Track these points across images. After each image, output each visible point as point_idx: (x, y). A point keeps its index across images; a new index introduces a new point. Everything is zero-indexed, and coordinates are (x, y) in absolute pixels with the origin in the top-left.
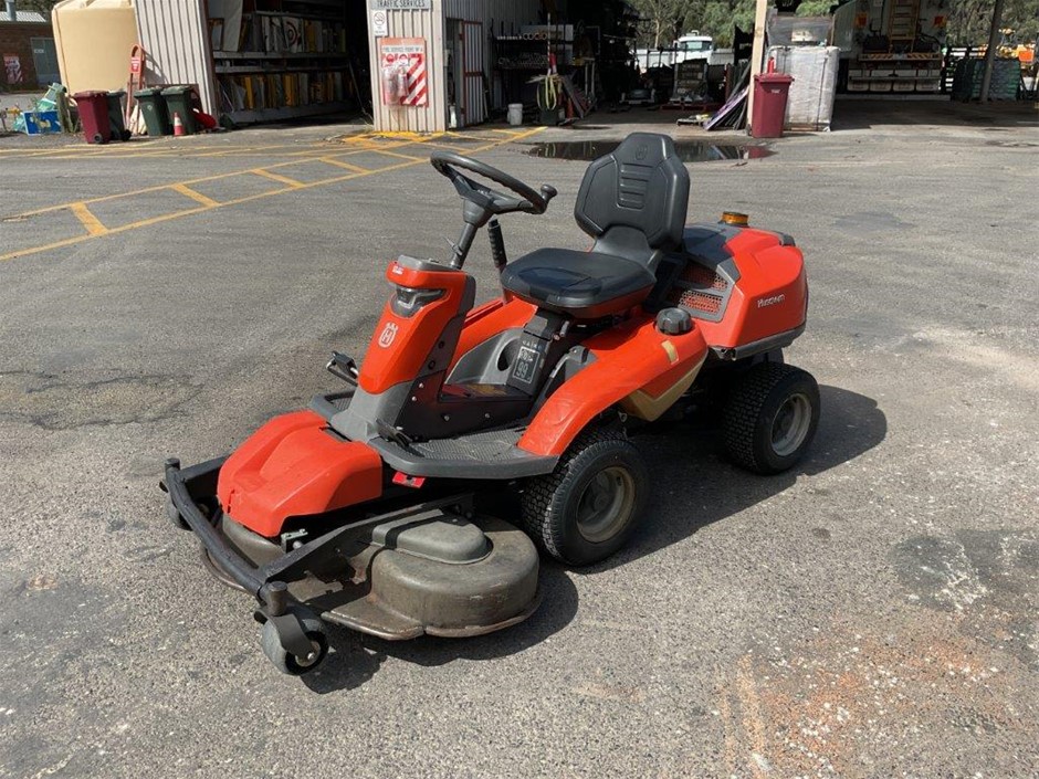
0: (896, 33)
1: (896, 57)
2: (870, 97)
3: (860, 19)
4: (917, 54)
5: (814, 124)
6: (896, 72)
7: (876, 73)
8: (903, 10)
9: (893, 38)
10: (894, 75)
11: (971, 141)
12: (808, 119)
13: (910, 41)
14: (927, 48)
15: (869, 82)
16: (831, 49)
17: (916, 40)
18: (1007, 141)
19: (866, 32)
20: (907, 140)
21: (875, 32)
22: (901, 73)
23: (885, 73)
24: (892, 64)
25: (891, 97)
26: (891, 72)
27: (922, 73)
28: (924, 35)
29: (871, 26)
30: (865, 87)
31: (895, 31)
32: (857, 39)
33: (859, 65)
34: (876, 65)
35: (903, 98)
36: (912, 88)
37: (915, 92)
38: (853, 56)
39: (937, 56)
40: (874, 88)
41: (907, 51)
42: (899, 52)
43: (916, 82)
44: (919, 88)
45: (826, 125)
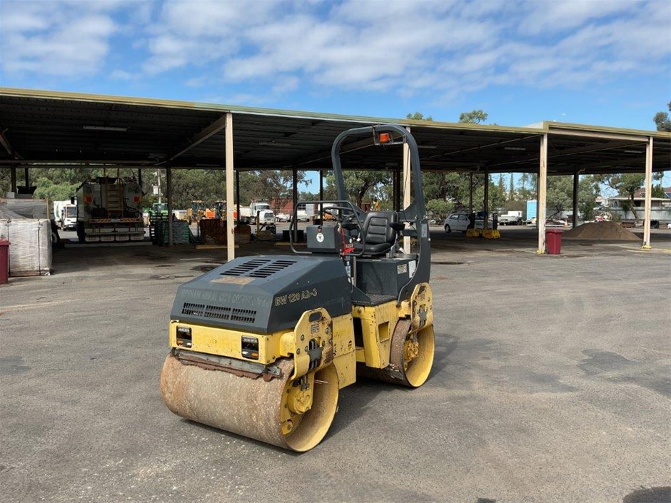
0: (111, 207)
1: (113, 221)
2: (102, 245)
3: (87, 198)
4: (126, 219)
5: (37, 271)
6: (116, 230)
7: (104, 231)
8: (114, 193)
9: (109, 209)
10: (115, 231)
11: (142, 277)
12: (33, 268)
13: (121, 211)
14: (133, 215)
15: (100, 236)
16: (42, 221)
17: (124, 211)
18: (163, 275)
19: (92, 206)
20: (99, 279)
21: (98, 206)
22: (119, 230)
23: (110, 230)
24: (112, 225)
25: (116, 245)
26: (113, 230)
27: (133, 229)
28: (128, 207)
29: (94, 202)
30: (97, 239)
31: (110, 205)
32: (87, 209)
33: (91, 226)
34: (102, 225)
35: (124, 245)
36: (127, 238)
37: (130, 241)
38: (86, 220)
39: (138, 220)
40: (103, 239)
41: (120, 218)
42: (115, 218)
43: (130, 235)
44: (132, 238)
45: (46, 271)
